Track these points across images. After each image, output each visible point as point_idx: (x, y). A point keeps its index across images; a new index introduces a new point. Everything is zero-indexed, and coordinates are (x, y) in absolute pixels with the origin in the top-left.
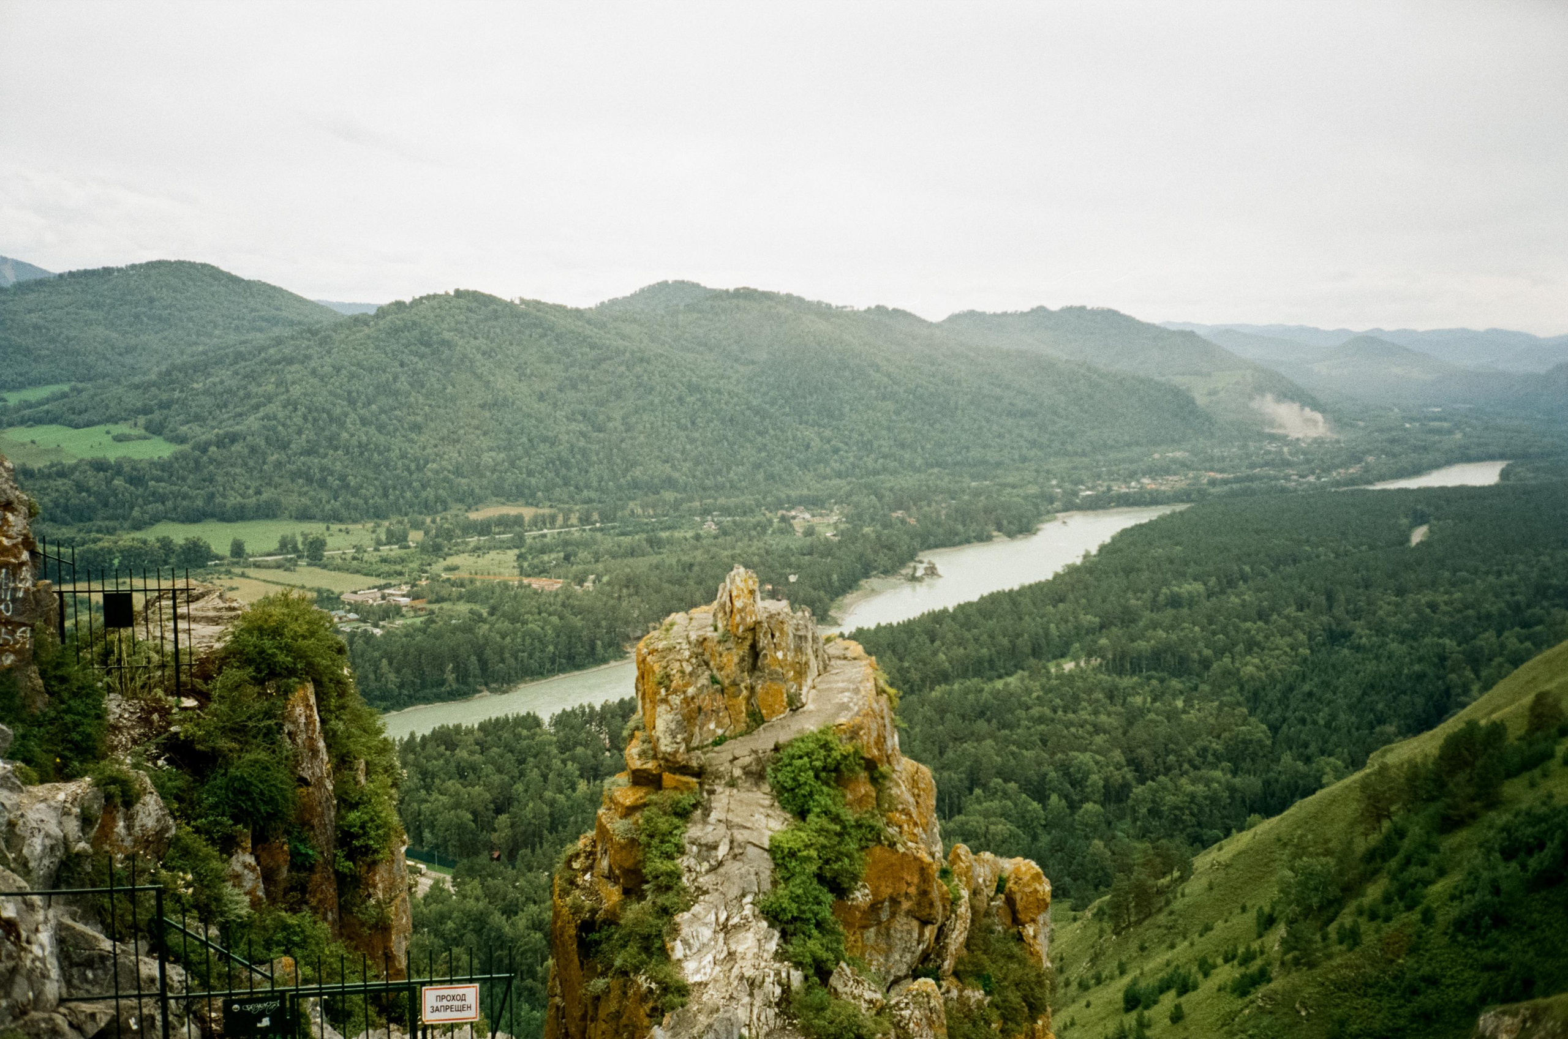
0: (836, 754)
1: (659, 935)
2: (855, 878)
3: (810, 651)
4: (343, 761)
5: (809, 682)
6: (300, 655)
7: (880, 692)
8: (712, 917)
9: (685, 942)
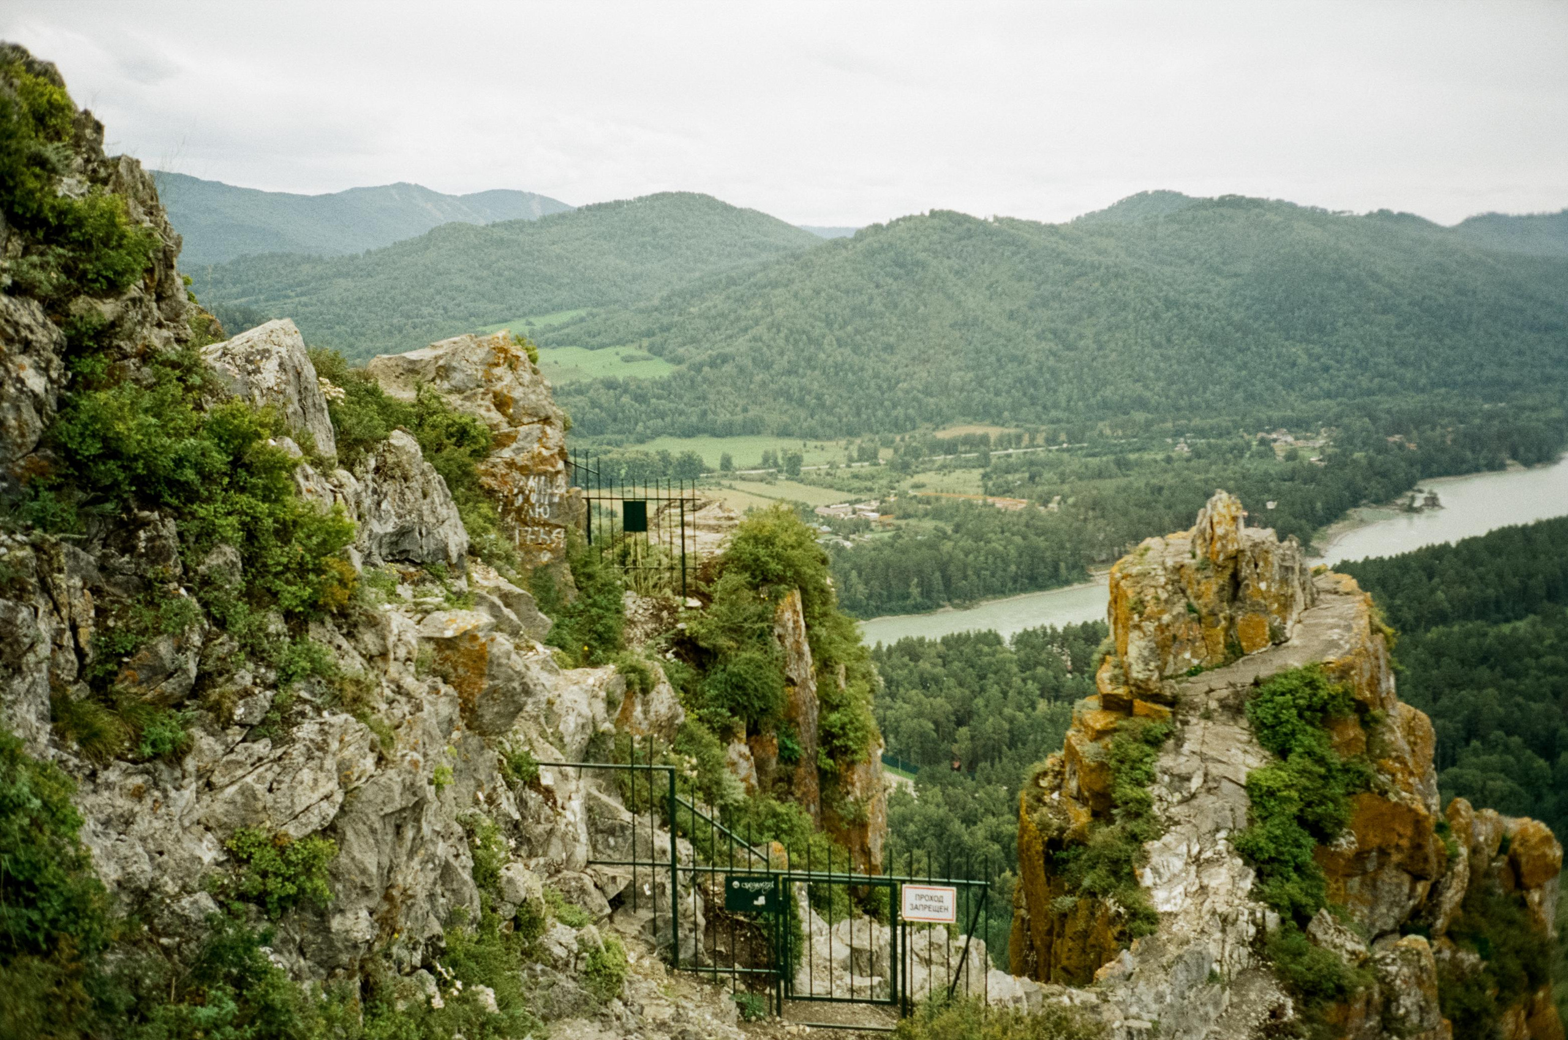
0: (1322, 693)
1: (1128, 861)
2: (1340, 824)
3: (1296, 583)
4: (825, 665)
5: (1295, 616)
6: (789, 564)
7: (1375, 630)
8: (1184, 849)
9: (1155, 871)
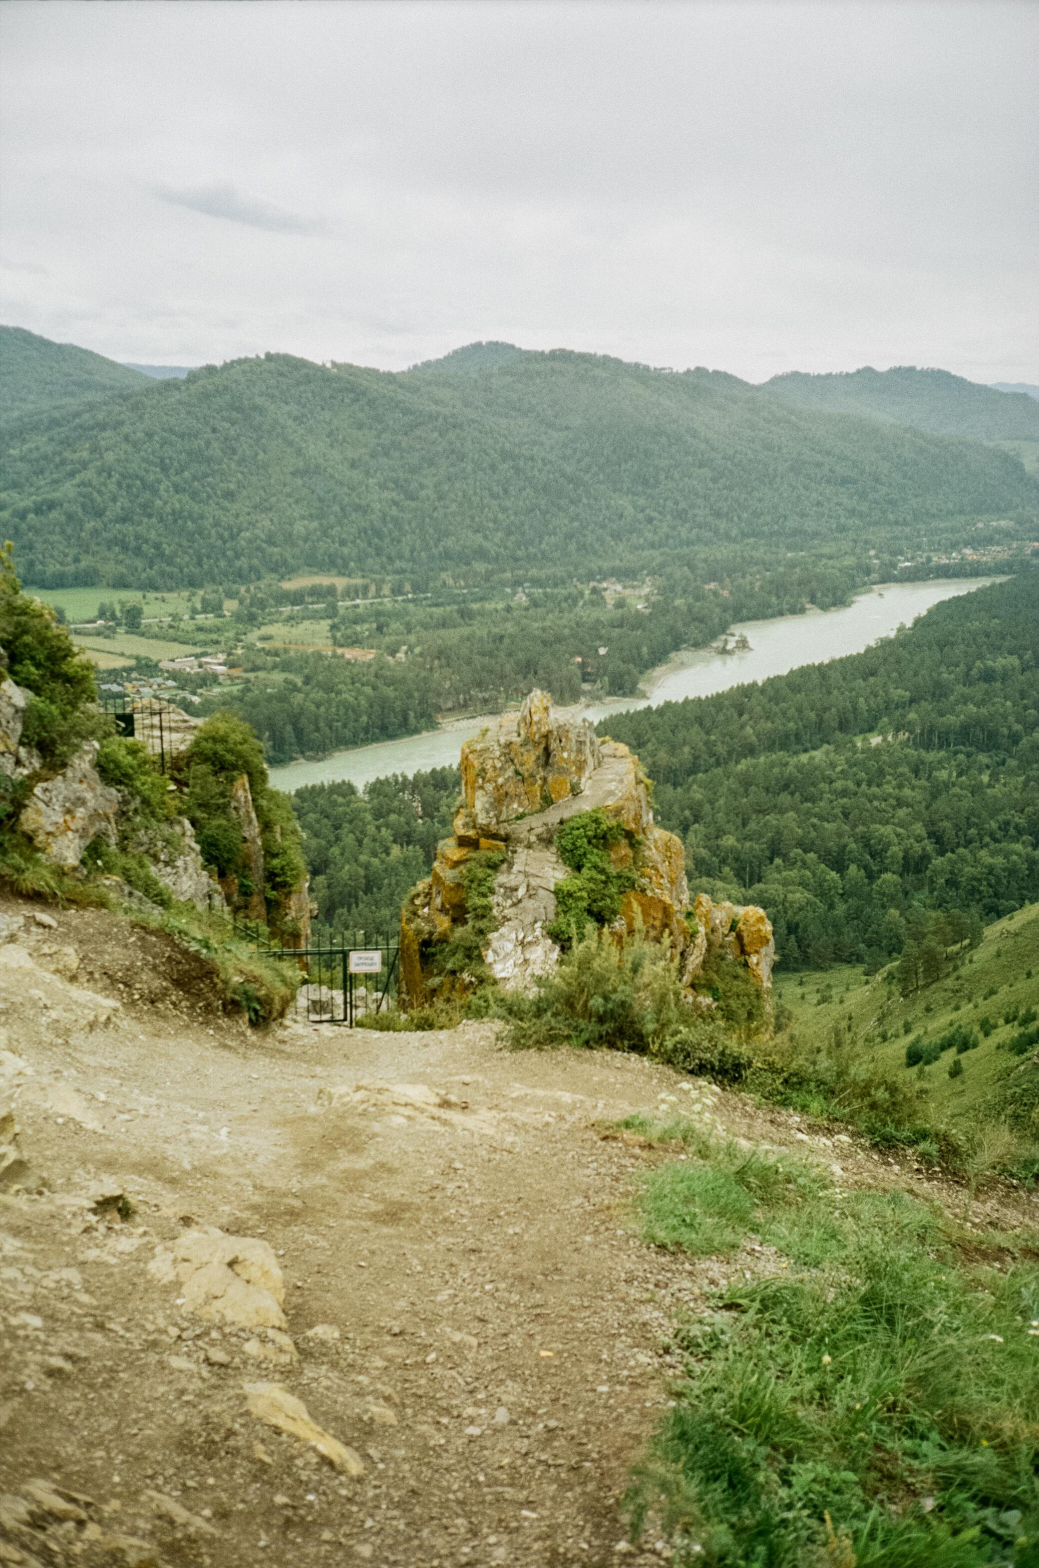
0: (604, 827)
1: (477, 947)
2: (614, 912)
3: (588, 751)
4: (267, 826)
5: (587, 774)
6: (239, 755)
7: (639, 782)
8: (513, 936)
9: (495, 952)
